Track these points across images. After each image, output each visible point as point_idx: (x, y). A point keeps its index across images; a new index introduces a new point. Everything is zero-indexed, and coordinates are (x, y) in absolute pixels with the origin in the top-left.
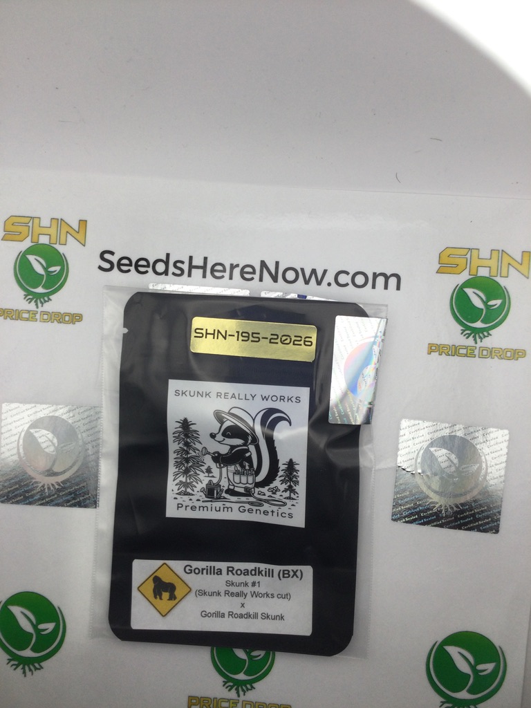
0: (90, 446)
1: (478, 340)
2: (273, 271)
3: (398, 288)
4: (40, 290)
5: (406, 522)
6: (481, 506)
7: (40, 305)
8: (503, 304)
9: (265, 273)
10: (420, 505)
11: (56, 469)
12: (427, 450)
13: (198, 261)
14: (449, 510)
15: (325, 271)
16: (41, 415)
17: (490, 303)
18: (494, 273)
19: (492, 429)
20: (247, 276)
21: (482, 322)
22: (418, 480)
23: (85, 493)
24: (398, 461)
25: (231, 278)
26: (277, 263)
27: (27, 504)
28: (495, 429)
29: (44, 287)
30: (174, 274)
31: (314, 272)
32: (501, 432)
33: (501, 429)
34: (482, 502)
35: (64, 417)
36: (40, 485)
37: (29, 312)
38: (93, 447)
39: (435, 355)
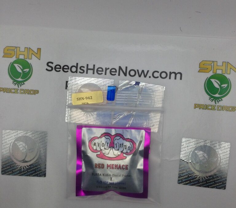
0: (42, 149)
1: (217, 102)
2: (125, 71)
3: (181, 79)
4: (20, 79)
5: (184, 184)
6: (218, 177)
7: (20, 86)
8: (228, 86)
9: (121, 72)
10: (190, 177)
11: (26, 160)
12: (194, 152)
13: (91, 67)
14: (203, 179)
15: (148, 71)
16: (20, 135)
17: (222, 86)
18: (224, 72)
19: (223, 143)
20: (113, 73)
21: (219, 94)
22: (190, 165)
23: (40, 170)
24: (181, 157)
25: (106, 74)
26: (126, 68)
27: (13, 175)
28: (224, 143)
29: (22, 78)
30: (80, 72)
31: (143, 71)
32: (227, 144)
33: (227, 143)
34: (218, 175)
35: (30, 136)
36: (20, 167)
37: (15, 89)
38: (43, 150)
39: (197, 109)
